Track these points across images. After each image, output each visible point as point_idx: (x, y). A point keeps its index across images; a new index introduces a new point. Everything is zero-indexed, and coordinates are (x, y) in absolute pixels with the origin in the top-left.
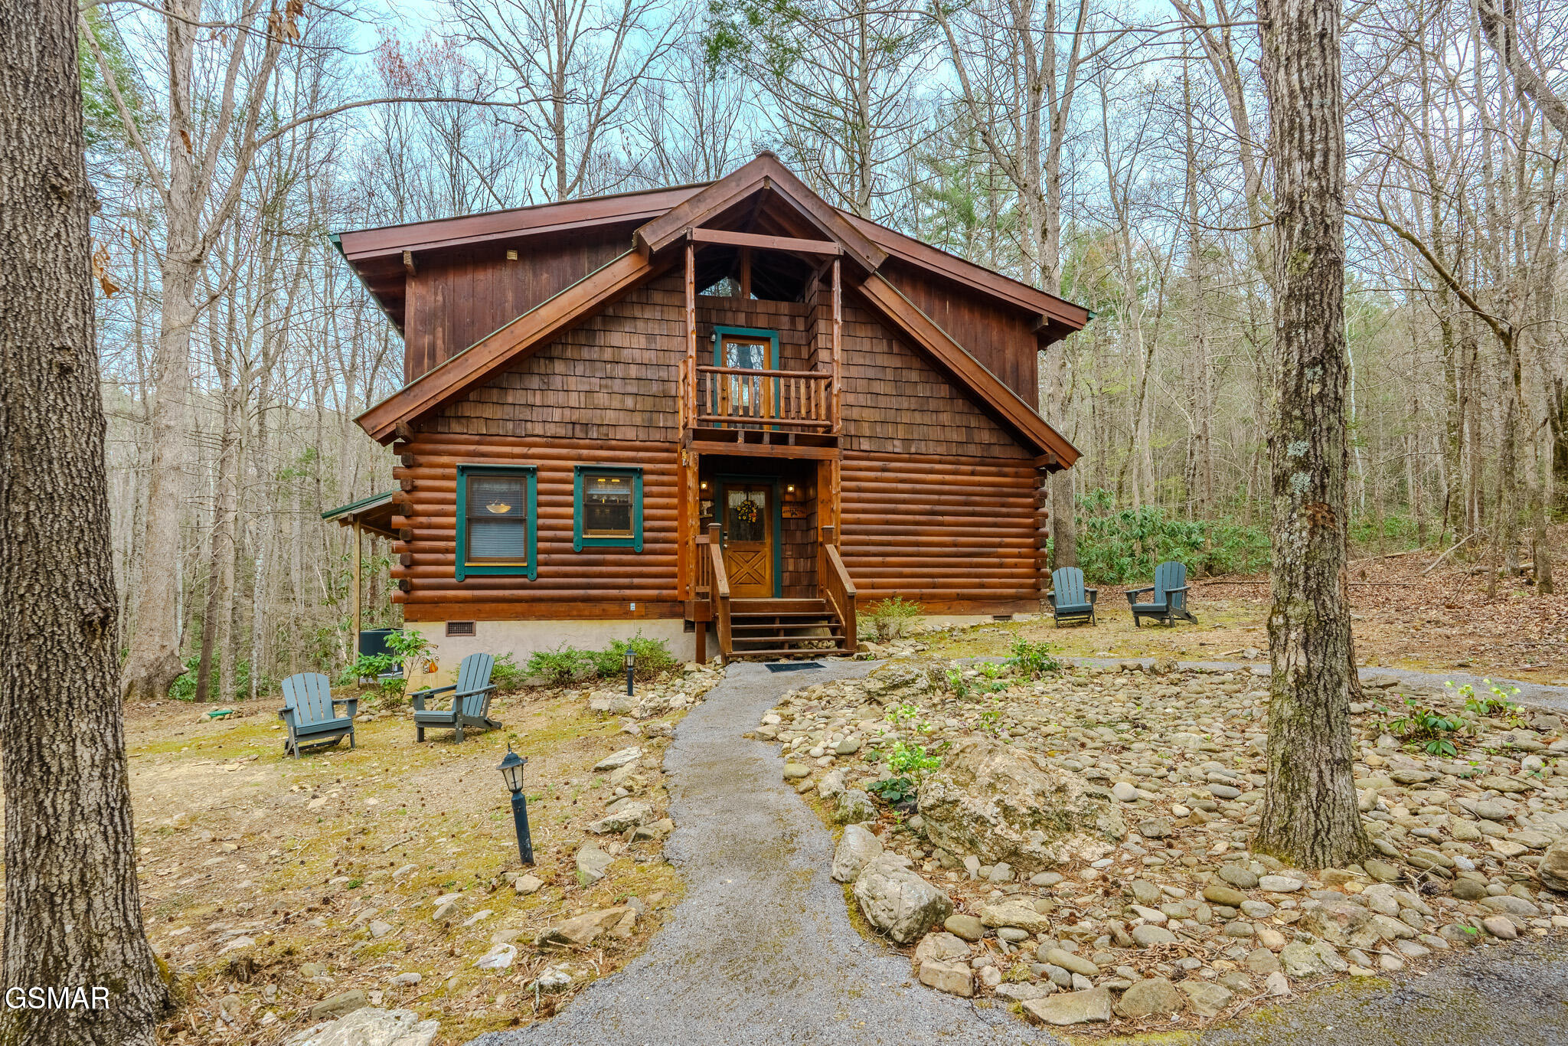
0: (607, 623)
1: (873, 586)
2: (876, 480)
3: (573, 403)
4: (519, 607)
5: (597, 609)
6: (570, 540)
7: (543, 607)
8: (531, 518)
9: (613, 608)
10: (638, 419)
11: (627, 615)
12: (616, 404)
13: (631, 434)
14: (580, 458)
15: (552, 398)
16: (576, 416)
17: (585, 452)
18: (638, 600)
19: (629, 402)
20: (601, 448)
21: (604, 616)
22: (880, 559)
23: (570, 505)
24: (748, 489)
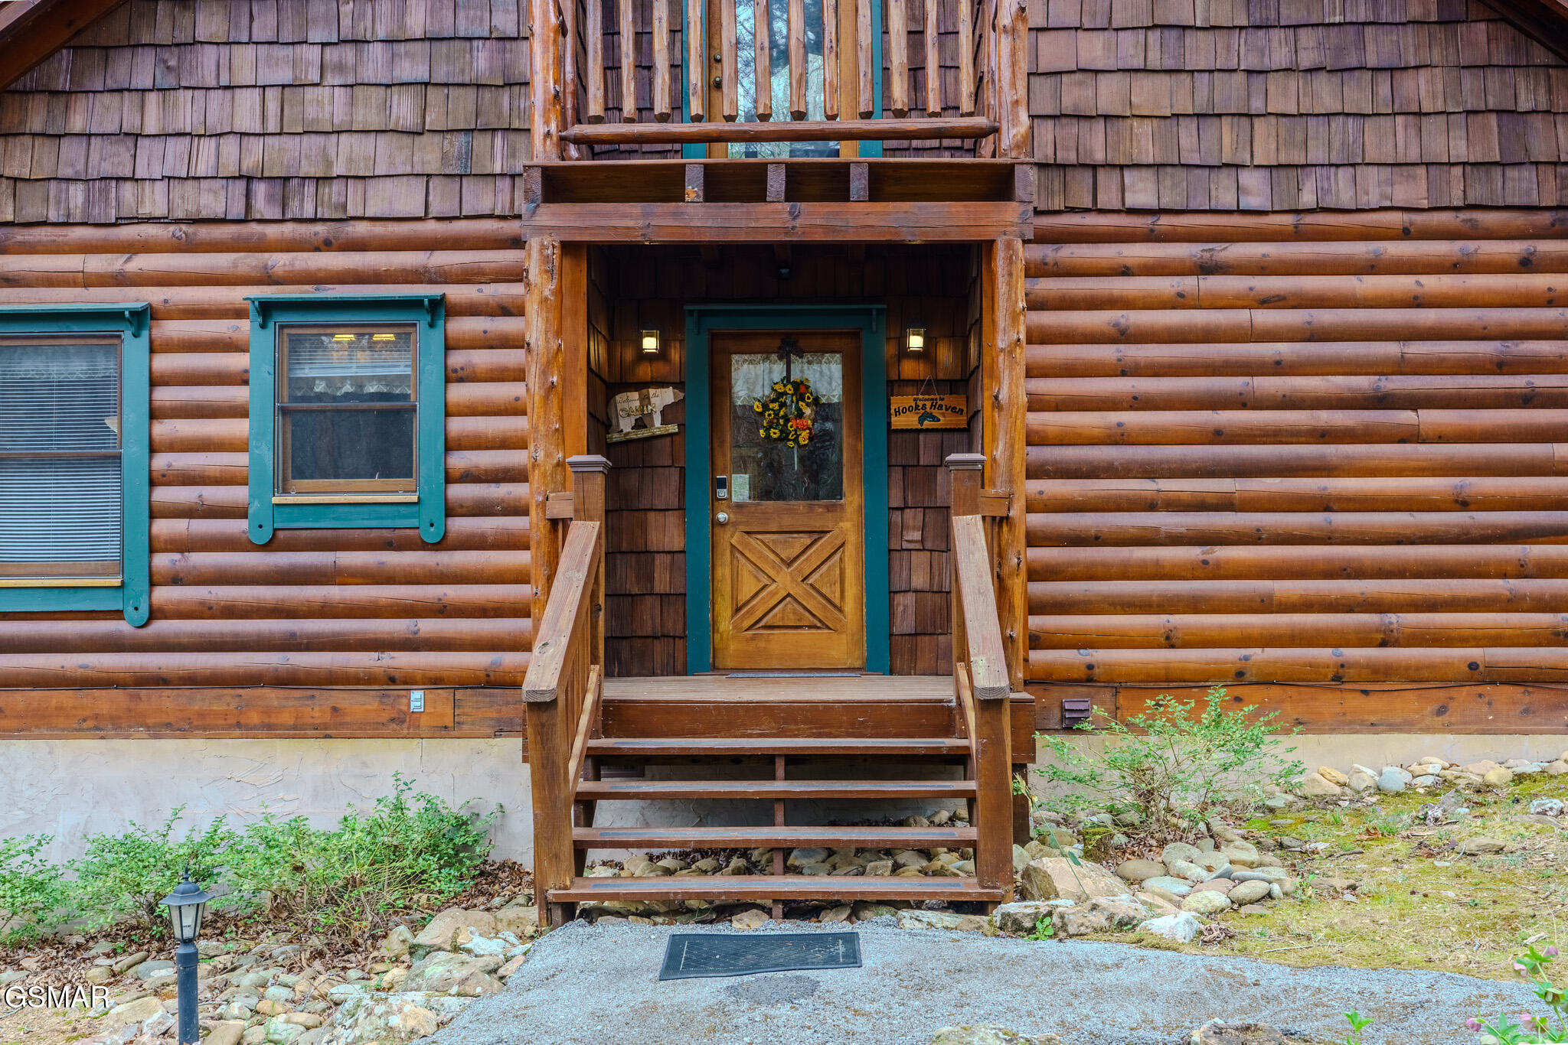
0: (343, 748)
1: (1170, 641)
2: (1180, 302)
3: (247, 121)
4: (106, 701)
5: (319, 704)
6: (240, 513)
7: (167, 700)
8: (133, 451)
9: (359, 703)
10: (429, 155)
11: (402, 725)
12: (368, 115)
13: (407, 199)
14: (268, 279)
15: (186, 112)
16: (254, 155)
17: (280, 261)
18: (434, 681)
19: (404, 109)
20: (327, 245)
21: (333, 728)
22: (1193, 553)
23: (239, 412)
24: (788, 348)
